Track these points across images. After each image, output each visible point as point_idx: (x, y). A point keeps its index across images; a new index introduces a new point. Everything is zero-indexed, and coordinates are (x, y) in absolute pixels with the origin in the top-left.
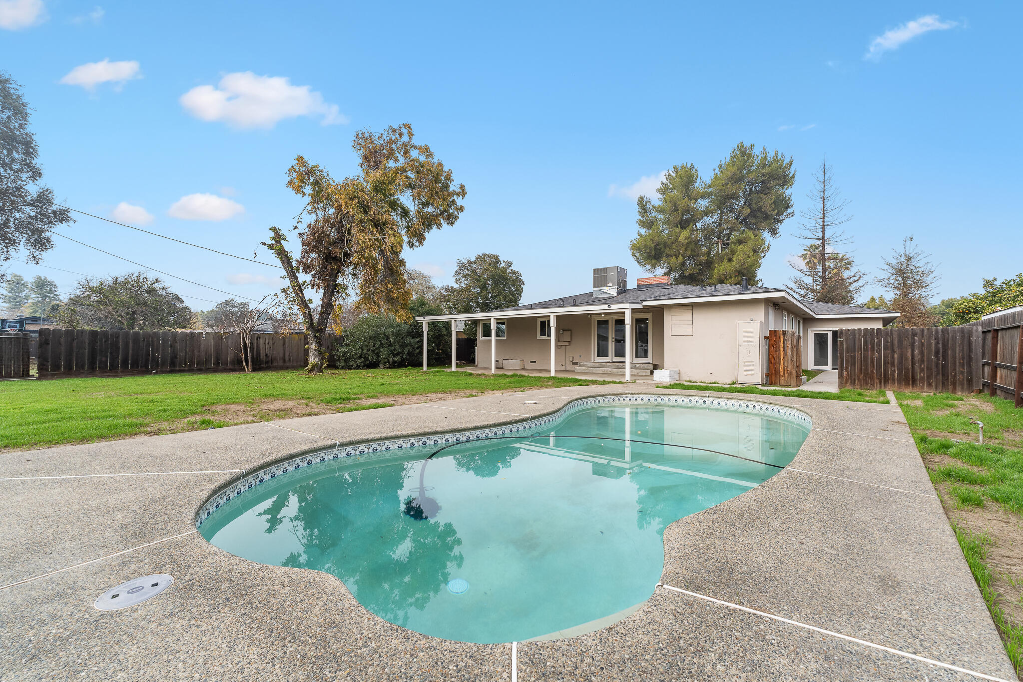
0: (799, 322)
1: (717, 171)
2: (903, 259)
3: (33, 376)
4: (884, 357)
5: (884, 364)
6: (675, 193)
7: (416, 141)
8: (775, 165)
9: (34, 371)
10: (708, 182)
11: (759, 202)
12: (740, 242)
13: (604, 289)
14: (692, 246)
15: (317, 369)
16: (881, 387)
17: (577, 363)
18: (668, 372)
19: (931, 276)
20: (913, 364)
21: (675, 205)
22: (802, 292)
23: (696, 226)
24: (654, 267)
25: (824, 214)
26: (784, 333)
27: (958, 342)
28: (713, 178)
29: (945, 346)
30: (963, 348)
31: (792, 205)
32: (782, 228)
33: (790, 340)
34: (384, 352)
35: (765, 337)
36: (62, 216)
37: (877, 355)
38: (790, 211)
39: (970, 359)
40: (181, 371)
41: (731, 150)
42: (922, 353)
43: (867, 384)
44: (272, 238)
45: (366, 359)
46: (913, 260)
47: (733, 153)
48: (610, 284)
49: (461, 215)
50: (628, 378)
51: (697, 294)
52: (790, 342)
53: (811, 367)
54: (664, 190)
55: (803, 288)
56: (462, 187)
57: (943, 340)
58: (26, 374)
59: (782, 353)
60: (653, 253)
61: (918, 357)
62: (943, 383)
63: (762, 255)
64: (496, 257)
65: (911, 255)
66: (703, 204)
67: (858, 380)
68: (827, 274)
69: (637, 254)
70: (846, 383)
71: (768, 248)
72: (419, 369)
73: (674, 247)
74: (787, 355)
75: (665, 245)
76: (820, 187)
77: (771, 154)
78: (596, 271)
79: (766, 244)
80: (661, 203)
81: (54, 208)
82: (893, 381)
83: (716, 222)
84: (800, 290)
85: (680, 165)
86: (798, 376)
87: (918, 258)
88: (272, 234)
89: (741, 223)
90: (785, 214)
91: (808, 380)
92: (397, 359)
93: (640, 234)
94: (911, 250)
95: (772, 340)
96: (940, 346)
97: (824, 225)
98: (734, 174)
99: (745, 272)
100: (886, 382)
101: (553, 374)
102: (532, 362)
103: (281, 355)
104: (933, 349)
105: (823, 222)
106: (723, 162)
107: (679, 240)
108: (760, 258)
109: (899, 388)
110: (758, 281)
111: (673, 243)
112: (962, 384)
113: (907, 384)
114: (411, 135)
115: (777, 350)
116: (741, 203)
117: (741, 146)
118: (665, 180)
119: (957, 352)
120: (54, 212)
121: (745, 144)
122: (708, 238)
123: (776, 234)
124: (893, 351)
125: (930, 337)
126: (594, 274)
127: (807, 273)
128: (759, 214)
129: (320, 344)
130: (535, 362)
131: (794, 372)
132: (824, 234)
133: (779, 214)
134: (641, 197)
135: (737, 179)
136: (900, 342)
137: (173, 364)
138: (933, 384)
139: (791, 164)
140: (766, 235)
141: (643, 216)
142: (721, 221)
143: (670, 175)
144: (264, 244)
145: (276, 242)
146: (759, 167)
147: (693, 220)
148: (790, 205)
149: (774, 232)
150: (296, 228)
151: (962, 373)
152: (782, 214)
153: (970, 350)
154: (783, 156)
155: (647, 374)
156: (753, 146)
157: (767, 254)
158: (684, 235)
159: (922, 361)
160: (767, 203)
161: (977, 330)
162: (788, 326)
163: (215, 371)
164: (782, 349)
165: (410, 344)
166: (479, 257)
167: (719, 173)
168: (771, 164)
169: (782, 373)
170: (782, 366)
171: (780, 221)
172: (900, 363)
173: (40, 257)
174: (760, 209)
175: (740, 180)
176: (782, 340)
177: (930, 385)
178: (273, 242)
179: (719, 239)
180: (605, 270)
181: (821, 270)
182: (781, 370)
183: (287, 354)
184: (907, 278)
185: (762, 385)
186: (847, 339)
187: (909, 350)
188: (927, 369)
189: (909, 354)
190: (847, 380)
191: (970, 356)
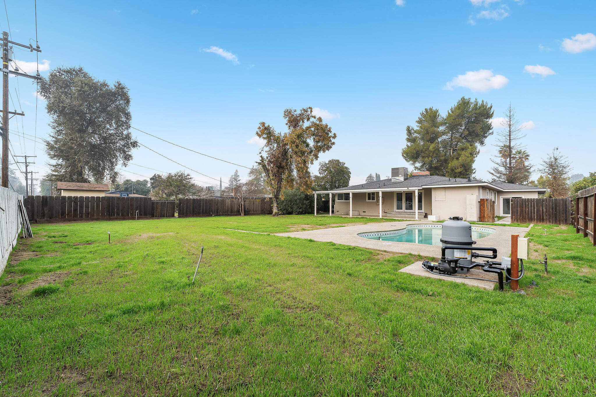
0: (495, 193)
1: (450, 111)
2: (553, 159)
3: (175, 217)
5: (531, 213)
6: (426, 124)
7: (313, 114)
8: (482, 109)
9: (176, 215)
10: (445, 117)
11: (473, 128)
12: (463, 149)
13: (397, 178)
14: (437, 152)
15: (277, 214)
16: (529, 222)
17: (387, 213)
18: (435, 216)
19: (568, 168)
20: (543, 213)
21: (427, 130)
22: (498, 175)
23: (438, 141)
24: (414, 162)
25: (510, 133)
26: (487, 200)
27: (561, 204)
28: (447, 115)
29: (556, 206)
30: (563, 207)
31: (492, 128)
32: (486, 141)
34: (295, 207)
35: (479, 202)
36: (135, 144)
37: (527, 209)
38: (491, 131)
39: (566, 211)
40: (220, 215)
41: (457, 101)
42: (546, 209)
43: (523, 221)
44: (261, 160)
45: (287, 210)
46: (558, 160)
47: (459, 103)
48: (400, 176)
49: (333, 146)
50: (417, 218)
51: (447, 183)
52: (490, 204)
53: (502, 214)
54: (420, 122)
55: (499, 173)
56: (335, 134)
57: (555, 203)
58: (173, 216)
59: (486, 208)
60: (415, 156)
61: (545, 210)
62: (555, 221)
63: (475, 156)
64: (338, 161)
65: (557, 157)
66: (442, 128)
67: (520, 220)
68: (512, 165)
69: (405, 155)
70: (514, 221)
71: (479, 152)
72: (313, 215)
73: (427, 152)
74: (488, 209)
75: (422, 151)
76: (507, 119)
77: (480, 102)
78: (393, 169)
79: (478, 150)
80: (418, 128)
81: (132, 141)
82: (534, 220)
83: (449, 138)
84: (497, 174)
85: (429, 108)
86: (493, 218)
87: (561, 159)
88: (261, 159)
89: (463, 138)
90: (488, 133)
91: (498, 220)
92: (301, 210)
93: (407, 146)
94: (557, 154)
95: (482, 203)
96: (554, 206)
97: (510, 140)
98: (460, 114)
99: (466, 165)
100: (531, 220)
101: (381, 217)
102: (363, 212)
103: (253, 208)
104: (551, 207)
105: (510, 138)
106: (453, 107)
107: (430, 149)
108: (474, 157)
109: (537, 223)
110: (473, 170)
111: (426, 150)
112: (563, 221)
113: (540, 221)
114: (311, 111)
115: (484, 207)
116: (463, 128)
117: (463, 99)
118: (420, 117)
119: (561, 208)
120: (131, 143)
121: (465, 98)
122: (445, 147)
123: (483, 144)
124: (534, 208)
125: (549, 202)
126: (392, 171)
127: (501, 165)
128: (473, 134)
129: (278, 204)
130: (365, 212)
131: (492, 217)
132: (510, 144)
133: (484, 134)
134: (408, 127)
135: (461, 116)
136: (537, 204)
137: (217, 212)
138: (551, 221)
139: (491, 107)
140: (477, 144)
141: (409, 136)
142: (452, 138)
143: (423, 113)
144: (257, 162)
145: (262, 162)
146: (473, 110)
147: (436, 137)
148: (491, 128)
149: (482, 143)
150: (260, 153)
151: (563, 217)
152: (486, 133)
153: (566, 208)
154: (486, 103)
156: (470, 99)
157: (478, 155)
158: (432, 147)
159: (546, 212)
160: (478, 128)
161: (569, 199)
162: (490, 196)
163: (231, 215)
164: (486, 207)
165: (305, 204)
166: (330, 161)
167: (451, 113)
168: (480, 108)
169: (486, 217)
170: (486, 214)
171: (486, 137)
172: (537, 212)
173: (127, 163)
174: (474, 131)
175: (463, 117)
176: (486, 203)
177: (550, 222)
178: (261, 162)
179: (451, 147)
180: (398, 169)
181: (509, 163)
182: (486, 215)
183: (255, 208)
184: (555, 169)
185: (477, 222)
186: (514, 203)
187: (541, 208)
188: (549, 215)
189: (541, 210)
190: (515, 220)
191: (566, 210)
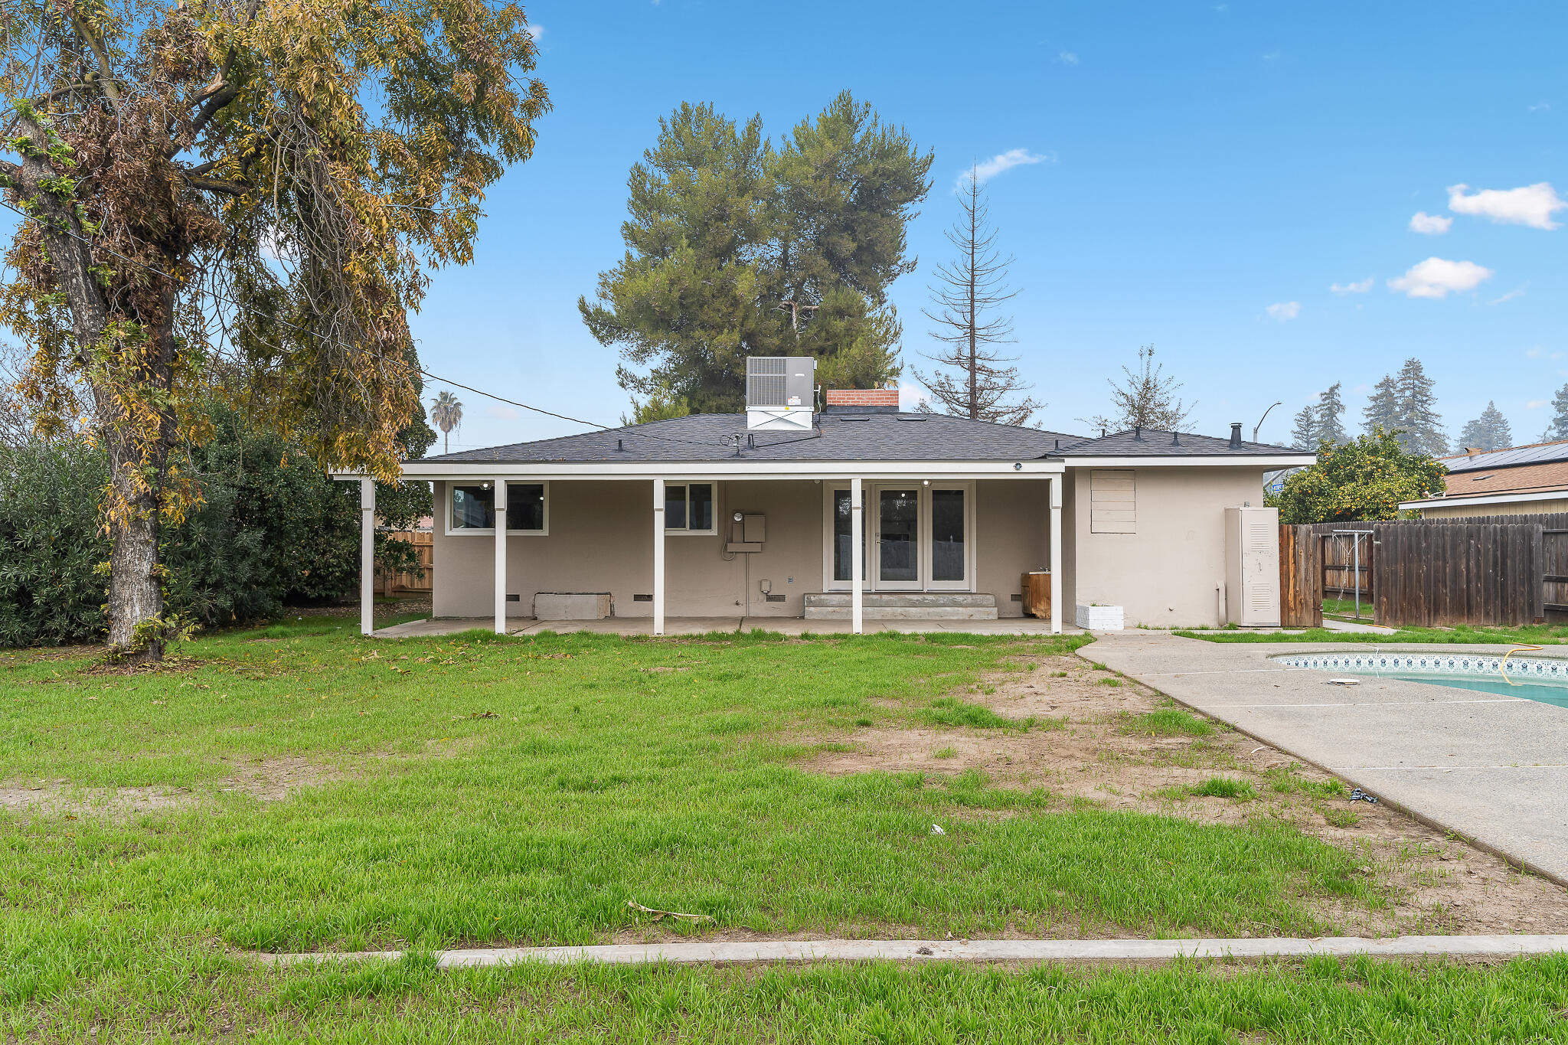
4: (1435, 572)
5: (1435, 583)
12: (840, 313)
13: (778, 411)
16: (1429, 619)
17: (780, 598)
20: (1468, 582)
25: (973, 277)
26: (1295, 530)
27: (1518, 548)
29: (1504, 556)
30: (1523, 557)
33: (1304, 542)
42: (1478, 564)
43: (1412, 617)
52: (1304, 547)
57: (1502, 543)
59: (1292, 566)
61: (1474, 571)
62: (1502, 611)
67: (1401, 610)
70: (1385, 617)
74: (1299, 570)
82: (1445, 609)
86: (1316, 609)
89: (835, 267)
96: (1499, 553)
97: (972, 300)
100: (1436, 612)
104: (1491, 560)
105: (972, 292)
112: (1522, 611)
113: (1461, 615)
115: (1284, 561)
119: (1517, 562)
124: (1445, 561)
125: (1487, 540)
131: (1311, 603)
132: (973, 317)
136: (1454, 547)
138: (1492, 614)
142: (786, 258)
153: (1531, 561)
155: (991, 617)
159: (1478, 577)
161: (1538, 530)
164: (1292, 560)
169: (1292, 604)
170: (1291, 591)
172: (1455, 581)
176: (1291, 543)
177: (1487, 615)
179: (794, 298)
182: (1291, 598)
186: (1386, 543)
187: (1464, 561)
188: (1485, 591)
189: (1463, 567)
190: (1386, 612)
191: (1530, 569)
